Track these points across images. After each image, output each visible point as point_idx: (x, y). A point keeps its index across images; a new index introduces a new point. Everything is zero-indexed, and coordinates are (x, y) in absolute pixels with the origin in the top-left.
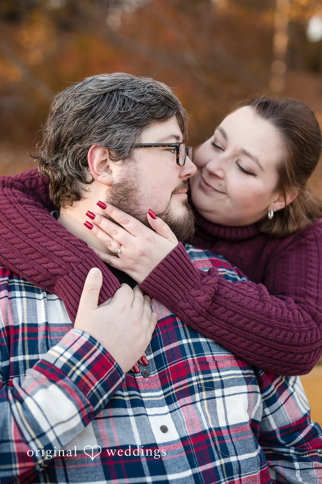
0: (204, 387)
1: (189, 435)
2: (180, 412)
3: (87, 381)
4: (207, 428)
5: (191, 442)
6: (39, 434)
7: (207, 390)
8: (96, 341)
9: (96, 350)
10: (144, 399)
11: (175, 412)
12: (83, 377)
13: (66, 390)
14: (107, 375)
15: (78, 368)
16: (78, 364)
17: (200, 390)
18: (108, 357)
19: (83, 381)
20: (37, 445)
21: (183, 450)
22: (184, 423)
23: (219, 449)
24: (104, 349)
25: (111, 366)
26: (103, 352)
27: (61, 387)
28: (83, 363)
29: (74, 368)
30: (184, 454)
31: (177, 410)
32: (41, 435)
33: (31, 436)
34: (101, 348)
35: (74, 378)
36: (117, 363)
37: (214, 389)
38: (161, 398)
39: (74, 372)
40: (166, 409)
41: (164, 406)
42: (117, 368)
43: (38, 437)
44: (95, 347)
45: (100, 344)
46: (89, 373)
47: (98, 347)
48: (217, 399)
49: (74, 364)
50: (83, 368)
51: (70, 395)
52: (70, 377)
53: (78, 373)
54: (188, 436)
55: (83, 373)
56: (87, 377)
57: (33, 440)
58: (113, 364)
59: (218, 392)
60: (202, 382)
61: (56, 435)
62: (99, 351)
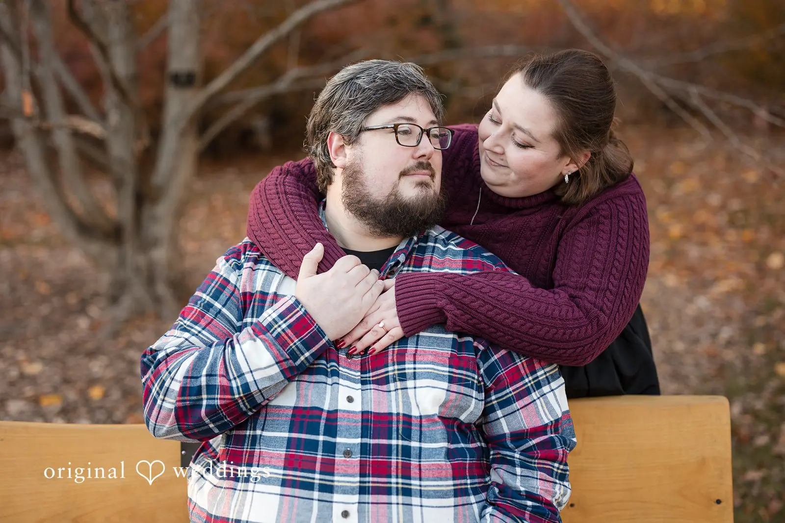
0: (397, 378)
1: (373, 411)
2: (371, 392)
3: (286, 337)
4: (394, 411)
5: (371, 417)
6: (239, 374)
7: (400, 380)
8: (299, 304)
9: (298, 311)
10: (340, 372)
11: (367, 391)
12: (283, 334)
13: (266, 343)
14: (307, 335)
15: (279, 326)
16: (281, 322)
17: (395, 381)
18: (308, 318)
19: (283, 337)
20: (237, 383)
21: (361, 421)
22: (371, 401)
23: (400, 431)
24: (305, 311)
25: (312, 327)
26: (304, 313)
27: (263, 341)
28: (285, 322)
29: (276, 326)
30: (360, 424)
31: (369, 390)
32: (241, 375)
33: (233, 375)
34: (303, 310)
35: (274, 334)
36: (317, 325)
37: (406, 380)
38: (357, 378)
39: (276, 329)
40: (359, 386)
41: (358, 383)
42: (317, 329)
43: (239, 377)
44: (298, 309)
45: (302, 307)
46: (289, 331)
47: (301, 309)
48: (409, 390)
49: (276, 323)
50: (284, 326)
51: (269, 347)
52: (271, 334)
53: (279, 330)
54: (371, 412)
55: (283, 330)
56: (287, 335)
57: (235, 379)
58: (314, 325)
59: (410, 383)
60: (396, 372)
61: (254, 378)
62: (301, 313)
